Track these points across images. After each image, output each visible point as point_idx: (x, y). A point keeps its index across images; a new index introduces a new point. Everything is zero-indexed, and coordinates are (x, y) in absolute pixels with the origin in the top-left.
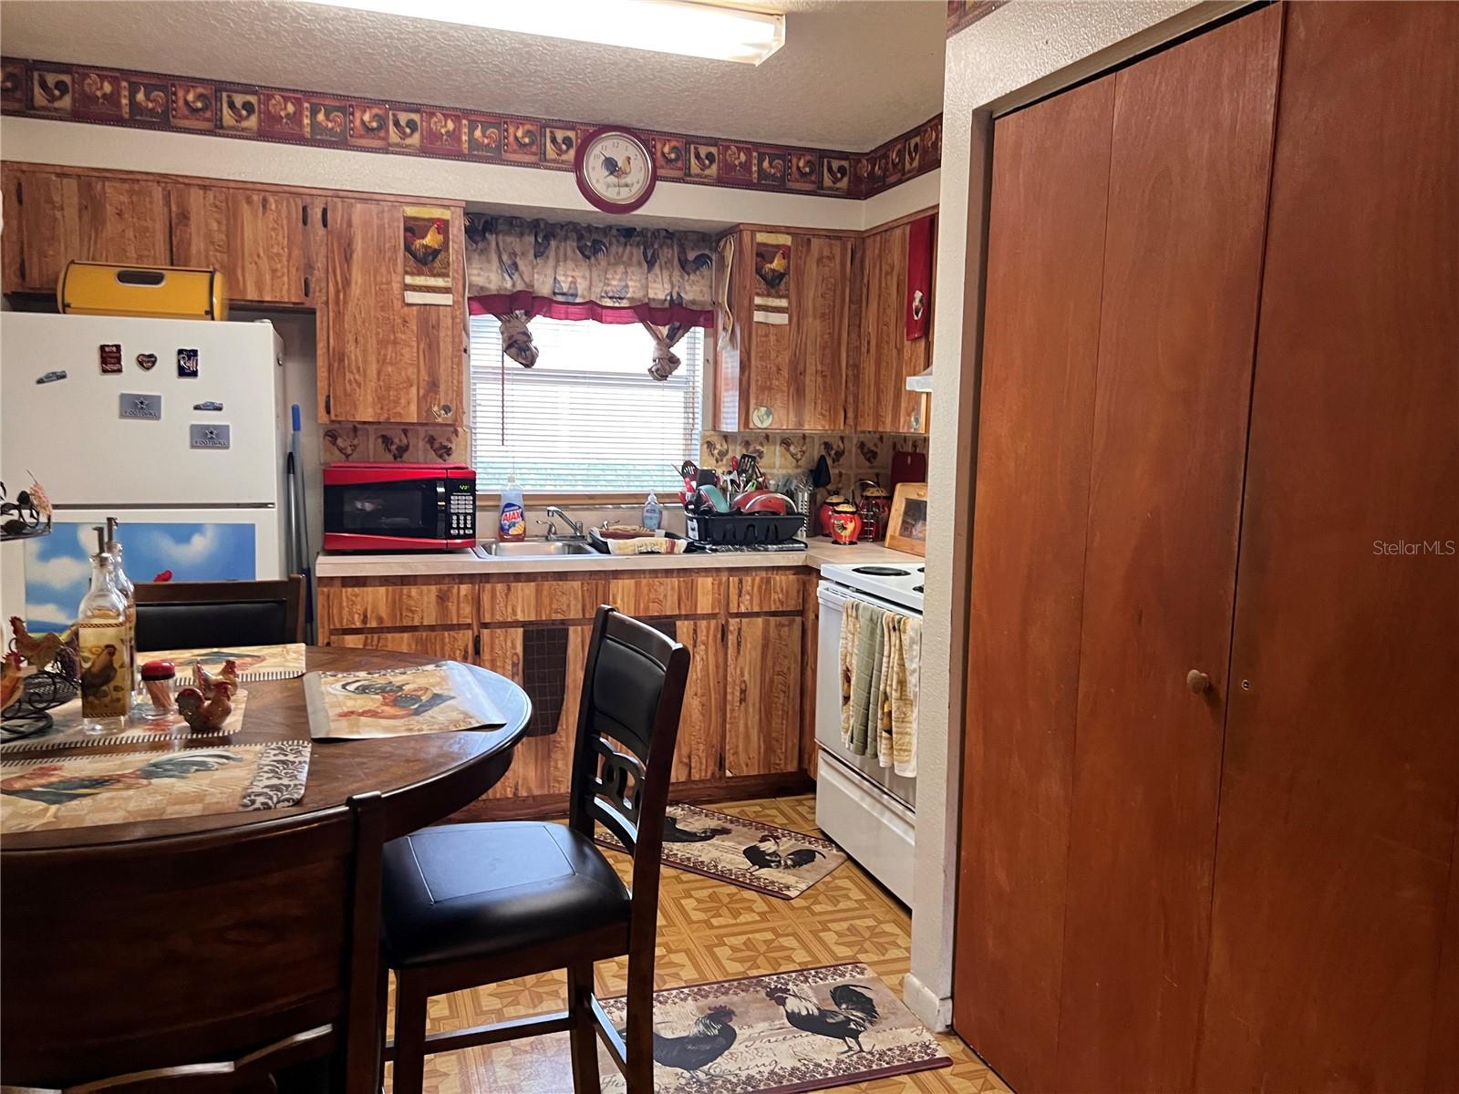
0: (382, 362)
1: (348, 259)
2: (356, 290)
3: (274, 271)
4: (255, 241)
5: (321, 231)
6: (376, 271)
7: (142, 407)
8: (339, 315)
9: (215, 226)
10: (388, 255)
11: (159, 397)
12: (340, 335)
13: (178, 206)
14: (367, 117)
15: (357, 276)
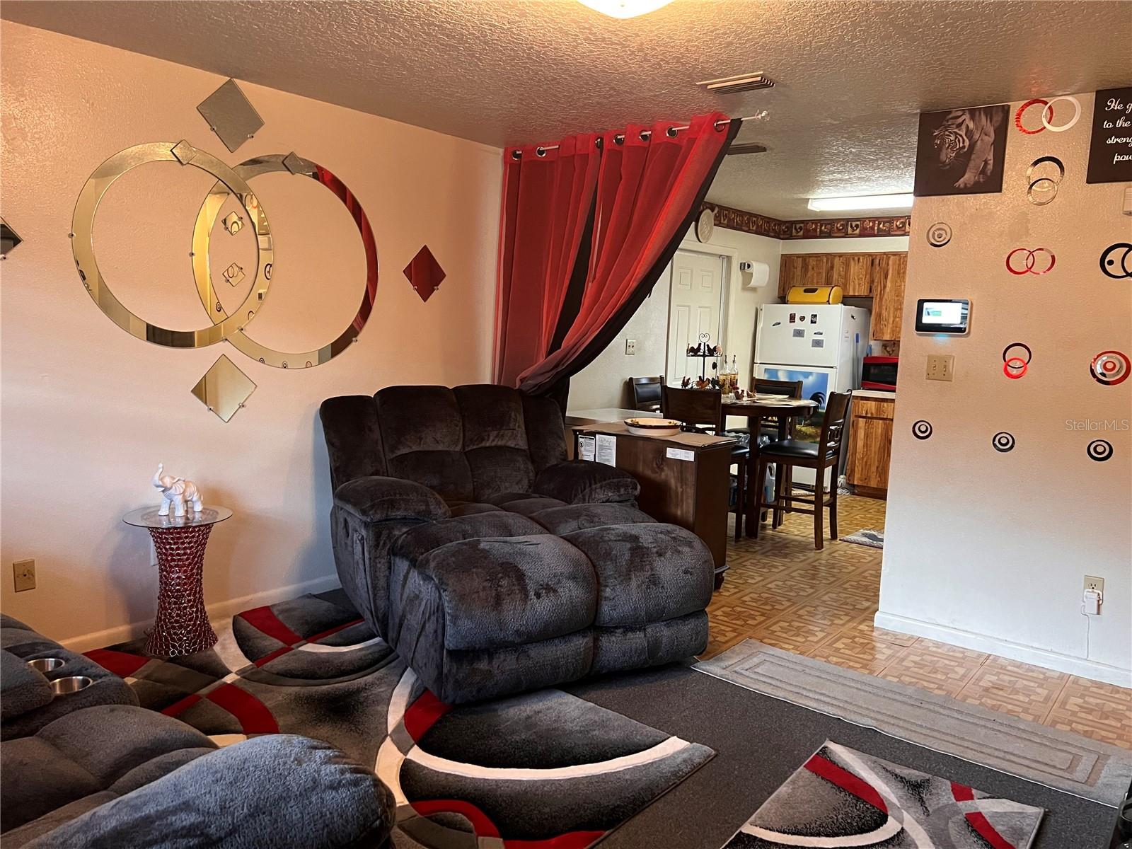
0: (895, 317)
1: (886, 278)
2: (888, 289)
3: (859, 284)
4: (854, 274)
5: (878, 268)
6: (896, 282)
7: (799, 333)
8: (881, 299)
9: (842, 269)
10: (901, 275)
11: (804, 330)
12: (880, 307)
13: (831, 263)
14: (898, 223)
15: (889, 284)
